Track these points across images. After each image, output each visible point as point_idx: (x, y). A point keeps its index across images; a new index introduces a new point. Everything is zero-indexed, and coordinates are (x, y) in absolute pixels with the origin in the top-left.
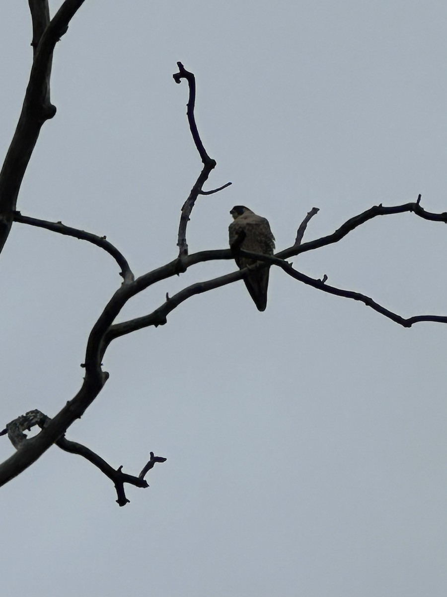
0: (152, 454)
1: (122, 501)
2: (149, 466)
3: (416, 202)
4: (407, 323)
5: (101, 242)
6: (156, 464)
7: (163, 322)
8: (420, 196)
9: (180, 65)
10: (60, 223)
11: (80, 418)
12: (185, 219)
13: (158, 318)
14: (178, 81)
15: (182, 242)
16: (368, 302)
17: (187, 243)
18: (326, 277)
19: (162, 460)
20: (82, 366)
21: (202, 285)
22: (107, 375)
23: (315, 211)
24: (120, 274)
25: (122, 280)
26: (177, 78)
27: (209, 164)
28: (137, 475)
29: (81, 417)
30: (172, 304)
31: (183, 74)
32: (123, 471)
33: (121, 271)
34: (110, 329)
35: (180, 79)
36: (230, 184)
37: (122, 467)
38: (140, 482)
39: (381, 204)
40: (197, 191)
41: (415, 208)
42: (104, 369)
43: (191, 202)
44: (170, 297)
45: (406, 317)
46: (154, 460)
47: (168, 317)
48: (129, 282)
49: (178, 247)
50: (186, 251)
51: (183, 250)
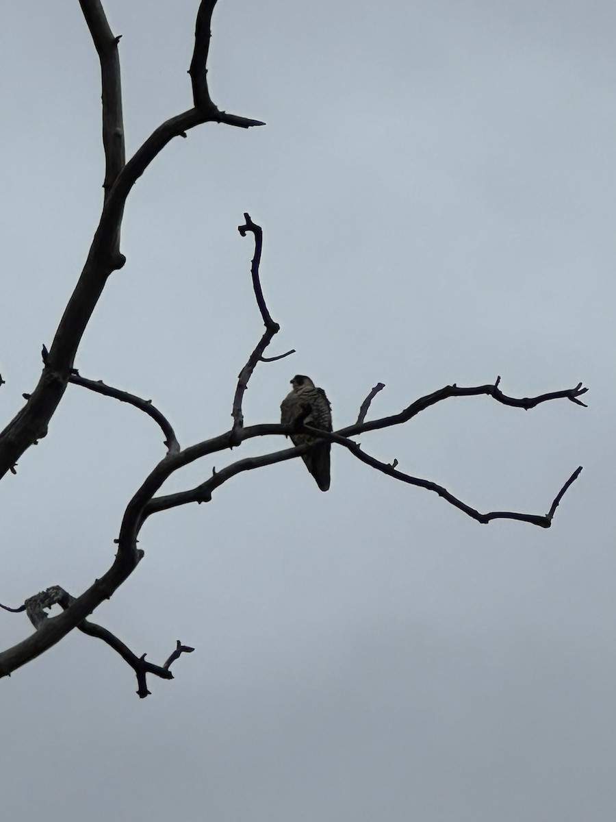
0: (179, 642)
1: (143, 692)
2: (175, 655)
3: (494, 385)
4: (484, 519)
5: (146, 407)
6: (183, 654)
7: (208, 499)
8: (499, 378)
9: (247, 216)
10: (101, 382)
11: (109, 599)
12: (241, 387)
13: (202, 494)
14: (243, 234)
15: (237, 413)
16: (442, 492)
17: (243, 413)
18: (396, 462)
19: (189, 650)
20: (116, 541)
21: (254, 461)
22: (142, 553)
23: (380, 386)
24: (165, 443)
25: (166, 449)
26: (242, 230)
27: (272, 328)
28: (161, 664)
29: (111, 597)
30: (218, 479)
31: (249, 226)
32: (147, 659)
33: (165, 440)
34: (149, 502)
35: (246, 232)
36: (293, 351)
37: (145, 654)
38: (165, 673)
39: (455, 385)
40: (256, 357)
41: (493, 390)
42: (139, 546)
43: (250, 368)
44: (217, 471)
45: (483, 512)
46: (181, 649)
47: (214, 493)
48: (174, 453)
49: (233, 418)
50: (241, 423)
51: (238, 421)
